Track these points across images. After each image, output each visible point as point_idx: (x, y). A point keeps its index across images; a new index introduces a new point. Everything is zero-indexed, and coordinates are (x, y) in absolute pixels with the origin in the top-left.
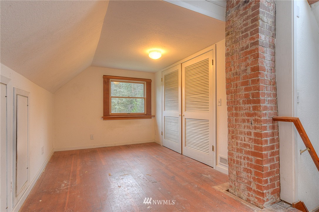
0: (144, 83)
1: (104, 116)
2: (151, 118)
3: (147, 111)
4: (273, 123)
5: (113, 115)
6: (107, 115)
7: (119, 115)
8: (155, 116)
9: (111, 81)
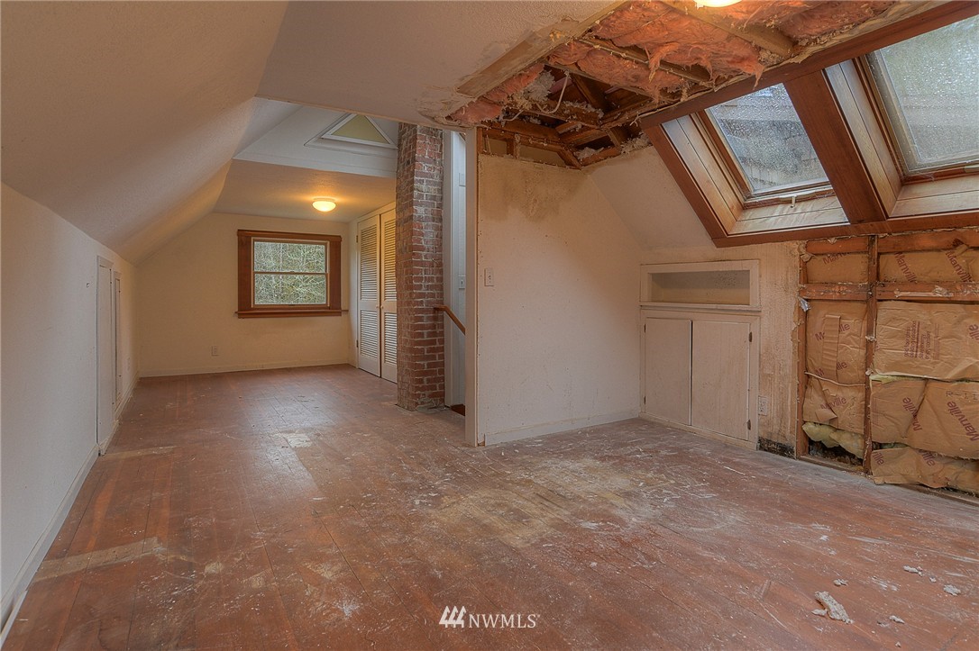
0: (325, 244)
1: (240, 308)
2: (339, 314)
3: (332, 301)
4: (434, 313)
5: (258, 309)
6: (246, 308)
7: (270, 309)
8: (347, 311)
9: (254, 241)
